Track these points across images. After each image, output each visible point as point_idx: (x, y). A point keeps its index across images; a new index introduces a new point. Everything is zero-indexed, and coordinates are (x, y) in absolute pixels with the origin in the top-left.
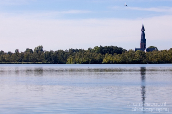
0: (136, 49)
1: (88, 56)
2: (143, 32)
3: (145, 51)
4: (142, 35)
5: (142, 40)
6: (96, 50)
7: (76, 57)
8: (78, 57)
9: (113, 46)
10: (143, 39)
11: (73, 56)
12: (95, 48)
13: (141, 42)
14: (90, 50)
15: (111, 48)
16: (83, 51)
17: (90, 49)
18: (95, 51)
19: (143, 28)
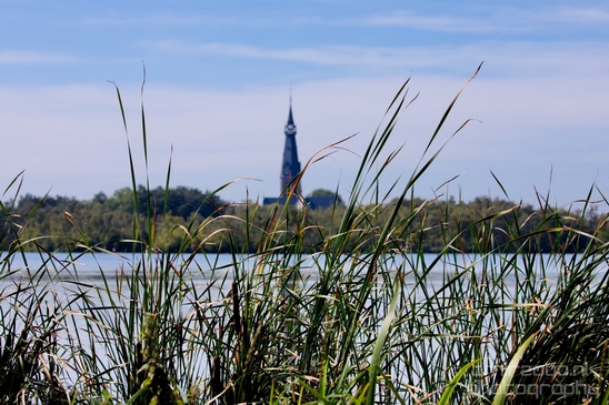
0: (267, 201)
1: (96, 224)
2: (291, 137)
3: (300, 206)
4: (287, 148)
5: (285, 165)
6: (125, 200)
7: (52, 227)
8: (60, 227)
9: (184, 189)
10: (290, 161)
11: (40, 221)
12: (120, 194)
13: (283, 173)
14: (102, 202)
15: (179, 193)
16: (74, 205)
17: (100, 199)
18: (117, 205)
19: (291, 121)
